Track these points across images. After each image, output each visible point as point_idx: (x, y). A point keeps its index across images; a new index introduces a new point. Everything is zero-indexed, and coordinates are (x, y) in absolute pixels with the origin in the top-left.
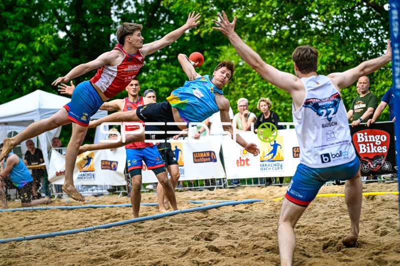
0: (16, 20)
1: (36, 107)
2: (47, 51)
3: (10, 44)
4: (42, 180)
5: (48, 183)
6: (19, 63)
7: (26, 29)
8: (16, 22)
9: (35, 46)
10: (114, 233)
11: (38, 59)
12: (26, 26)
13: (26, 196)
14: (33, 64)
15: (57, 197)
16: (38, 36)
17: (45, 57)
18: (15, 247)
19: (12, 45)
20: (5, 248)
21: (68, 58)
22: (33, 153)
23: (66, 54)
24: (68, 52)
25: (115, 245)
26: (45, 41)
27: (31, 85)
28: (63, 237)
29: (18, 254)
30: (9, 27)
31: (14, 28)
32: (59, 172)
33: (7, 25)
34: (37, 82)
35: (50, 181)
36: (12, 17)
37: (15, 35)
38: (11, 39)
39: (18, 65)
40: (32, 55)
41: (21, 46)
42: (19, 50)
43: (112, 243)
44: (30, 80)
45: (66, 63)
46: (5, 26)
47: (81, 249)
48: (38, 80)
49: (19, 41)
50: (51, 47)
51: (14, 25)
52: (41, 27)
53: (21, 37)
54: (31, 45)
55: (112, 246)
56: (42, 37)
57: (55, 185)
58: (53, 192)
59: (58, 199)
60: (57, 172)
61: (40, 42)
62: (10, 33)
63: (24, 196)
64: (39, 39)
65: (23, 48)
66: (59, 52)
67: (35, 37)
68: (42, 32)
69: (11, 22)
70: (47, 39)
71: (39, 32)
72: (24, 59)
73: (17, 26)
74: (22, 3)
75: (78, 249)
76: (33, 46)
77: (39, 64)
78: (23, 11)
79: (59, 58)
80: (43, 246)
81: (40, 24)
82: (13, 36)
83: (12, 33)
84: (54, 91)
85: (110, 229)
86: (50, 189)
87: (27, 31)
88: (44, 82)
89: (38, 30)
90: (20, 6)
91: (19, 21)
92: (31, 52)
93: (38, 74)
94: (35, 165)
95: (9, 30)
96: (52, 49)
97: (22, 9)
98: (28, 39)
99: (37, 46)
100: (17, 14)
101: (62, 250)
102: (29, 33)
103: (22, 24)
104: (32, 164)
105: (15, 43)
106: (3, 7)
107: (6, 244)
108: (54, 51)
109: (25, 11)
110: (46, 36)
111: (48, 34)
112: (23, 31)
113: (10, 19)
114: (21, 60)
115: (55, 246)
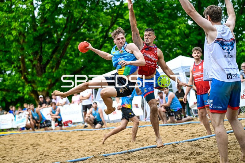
0: (164, 17)
1: (180, 66)
2: (183, 33)
3: (162, 31)
4: (186, 107)
5: (189, 109)
6: (167, 41)
7: (171, 21)
8: (164, 18)
9: (176, 31)
10: (231, 136)
11: (178, 38)
12: (170, 20)
13: (179, 116)
14: (175, 41)
15: (196, 117)
16: (178, 25)
17: (182, 37)
18: (175, 147)
19: (164, 32)
20: (170, 147)
21: (195, 36)
22: (180, 92)
23: (193, 34)
24: (195, 33)
25: (233, 143)
26: (182, 27)
27: (175, 53)
28: (202, 140)
29: (178, 150)
30: (161, 21)
31: (164, 22)
32: (195, 102)
33: (160, 20)
34: (178, 51)
35: (191, 108)
36: (162, 15)
37: (164, 26)
38: (162, 28)
39: (166, 42)
40: (175, 36)
41: (168, 31)
42: (167, 34)
43: (232, 143)
44: (174, 50)
45: (194, 39)
46: (158, 21)
47: (214, 147)
48: (178, 49)
49: (167, 29)
50: (185, 31)
51: (163, 20)
52: (179, 20)
53: (168, 27)
54: (174, 30)
55: (232, 144)
56: (180, 25)
57: (194, 110)
58: (193, 114)
59: (196, 118)
60: (194, 102)
61: (179, 28)
62: (161, 25)
63: (178, 116)
64: (178, 27)
65: (169, 33)
66: (190, 33)
67: (176, 26)
68: (179, 23)
69: (162, 18)
70: (183, 26)
71: (178, 23)
72: (170, 38)
73: (165, 20)
74: (167, 7)
75: (212, 146)
76: (175, 31)
77: (179, 41)
78: (168, 12)
79: (190, 36)
80: (192, 146)
81: (178, 18)
82: (163, 26)
83: (163, 24)
84: (188, 55)
85: (229, 134)
86: (191, 112)
87: (171, 23)
88: (182, 51)
89: (177, 22)
90: (166, 9)
91: (166, 17)
92: (174, 35)
93: (178, 46)
94: (181, 99)
95: (161, 23)
96: (186, 32)
97: (167, 11)
98: (172, 27)
99: (177, 31)
100: (165, 14)
101: (203, 148)
102: (173, 24)
103: (168, 19)
104: (180, 98)
105: (165, 30)
106: (157, 11)
107: (170, 145)
108: (187, 33)
109: (169, 11)
110: (182, 25)
111: (183, 24)
112: (169, 23)
113: (161, 17)
114: (168, 39)
115: (198, 145)
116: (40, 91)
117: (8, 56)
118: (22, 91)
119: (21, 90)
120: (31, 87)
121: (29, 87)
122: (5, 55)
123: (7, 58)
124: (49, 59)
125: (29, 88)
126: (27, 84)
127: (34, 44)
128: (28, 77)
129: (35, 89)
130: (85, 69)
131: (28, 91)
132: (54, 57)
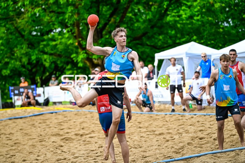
116: (95, 59)
117: (61, 18)
118: (76, 59)
119: (74, 57)
120: (85, 55)
121: (83, 54)
122: (58, 17)
123: (60, 21)
124: (107, 22)
125: (84, 56)
126: (81, 51)
127: (91, 8)
128: (83, 43)
129: (90, 57)
130: (147, 35)
131: (82, 59)
132: (112, 20)
